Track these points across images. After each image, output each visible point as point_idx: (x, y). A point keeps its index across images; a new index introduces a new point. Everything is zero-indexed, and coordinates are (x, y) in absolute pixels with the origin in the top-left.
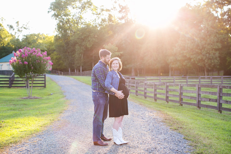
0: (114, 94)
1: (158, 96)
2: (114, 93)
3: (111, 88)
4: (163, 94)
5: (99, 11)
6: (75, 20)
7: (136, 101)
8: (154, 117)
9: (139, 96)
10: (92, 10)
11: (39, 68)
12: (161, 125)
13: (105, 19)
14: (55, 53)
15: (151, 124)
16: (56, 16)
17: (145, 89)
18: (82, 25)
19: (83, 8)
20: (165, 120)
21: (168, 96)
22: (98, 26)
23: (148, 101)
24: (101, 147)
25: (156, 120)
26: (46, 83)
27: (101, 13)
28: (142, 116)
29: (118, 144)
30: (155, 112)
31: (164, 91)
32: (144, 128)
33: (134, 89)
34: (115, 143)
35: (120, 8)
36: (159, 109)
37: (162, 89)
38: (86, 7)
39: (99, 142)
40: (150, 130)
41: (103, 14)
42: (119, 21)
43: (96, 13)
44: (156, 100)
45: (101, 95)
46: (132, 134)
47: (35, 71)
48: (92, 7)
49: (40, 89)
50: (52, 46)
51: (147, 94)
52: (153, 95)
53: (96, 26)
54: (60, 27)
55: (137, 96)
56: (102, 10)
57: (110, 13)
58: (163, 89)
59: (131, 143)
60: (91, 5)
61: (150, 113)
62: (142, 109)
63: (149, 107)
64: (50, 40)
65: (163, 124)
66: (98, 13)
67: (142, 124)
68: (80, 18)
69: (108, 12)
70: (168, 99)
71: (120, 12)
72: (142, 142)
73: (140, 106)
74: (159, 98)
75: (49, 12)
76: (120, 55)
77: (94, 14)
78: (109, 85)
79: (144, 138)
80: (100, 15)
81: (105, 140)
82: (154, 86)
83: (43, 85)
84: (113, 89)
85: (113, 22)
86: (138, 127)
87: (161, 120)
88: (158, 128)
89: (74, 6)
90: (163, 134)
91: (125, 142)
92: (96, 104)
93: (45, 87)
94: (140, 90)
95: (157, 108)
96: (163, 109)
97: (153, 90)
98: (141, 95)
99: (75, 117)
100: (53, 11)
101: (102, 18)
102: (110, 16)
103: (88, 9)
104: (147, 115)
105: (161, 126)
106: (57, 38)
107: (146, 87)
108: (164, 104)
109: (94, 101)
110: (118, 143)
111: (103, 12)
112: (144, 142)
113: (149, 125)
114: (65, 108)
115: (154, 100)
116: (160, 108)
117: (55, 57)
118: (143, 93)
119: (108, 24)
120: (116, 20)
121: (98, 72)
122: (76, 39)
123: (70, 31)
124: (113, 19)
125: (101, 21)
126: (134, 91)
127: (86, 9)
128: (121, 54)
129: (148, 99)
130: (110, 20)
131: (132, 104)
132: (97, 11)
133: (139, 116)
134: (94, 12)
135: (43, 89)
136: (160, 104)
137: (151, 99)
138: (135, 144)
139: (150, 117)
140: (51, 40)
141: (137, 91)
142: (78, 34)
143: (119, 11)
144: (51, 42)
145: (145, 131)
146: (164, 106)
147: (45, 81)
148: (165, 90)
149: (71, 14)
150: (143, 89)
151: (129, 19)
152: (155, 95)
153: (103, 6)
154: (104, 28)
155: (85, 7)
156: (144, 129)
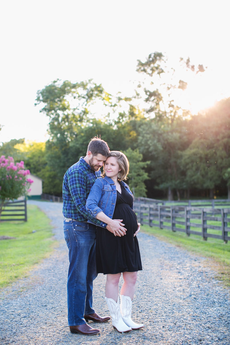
0: (105, 227)
1: (209, 231)
2: (104, 223)
3: (97, 212)
4: (219, 228)
5: (114, 101)
6: (77, 116)
7: (171, 241)
8: (200, 269)
9: (178, 233)
10: (104, 99)
11: (10, 188)
12: (214, 285)
13: (124, 112)
14: (48, 167)
15: (194, 284)
16: (48, 110)
17: (188, 220)
18: (88, 123)
19: (90, 96)
20: (220, 275)
21: (226, 230)
22: (113, 124)
23: (192, 240)
24: (84, 337)
25: (204, 274)
26: (29, 214)
27: (117, 104)
28: (178, 267)
29: (120, 331)
30: (203, 260)
31: (219, 223)
32: (179, 291)
33: (169, 221)
34: (115, 328)
35: (147, 94)
36: (210, 254)
37: (216, 219)
38: (94, 95)
39: (80, 327)
40: (191, 296)
41: (121, 105)
42: (146, 116)
43: (110, 105)
44: (205, 238)
45: (82, 229)
46: (155, 307)
47: (4, 192)
48: (103, 95)
49: (18, 224)
50: (43, 156)
51: (191, 229)
52: (200, 230)
53: (111, 125)
54: (54, 128)
55: (175, 233)
56: (120, 99)
57: (131, 103)
58: (218, 219)
59: (149, 327)
60: (101, 92)
61: (193, 262)
62: (179, 255)
63: (193, 251)
64: (39, 148)
65: (218, 283)
66: (113, 104)
67: (176, 284)
68: (85, 113)
69: (128, 102)
70: (226, 236)
71: (147, 100)
72: (172, 325)
73: (178, 249)
74: (211, 236)
75: (36, 104)
76: (146, 167)
77: (106, 105)
78: (93, 206)
79: (177, 314)
80: (116, 107)
81: (97, 320)
82: (202, 216)
83: (23, 217)
84: (102, 216)
85: (136, 117)
86: (169, 291)
87: (213, 276)
88: (207, 292)
89: (75, 95)
90: (216, 304)
91: (137, 326)
92: (71, 247)
93: (25, 220)
94: (179, 223)
95: (207, 253)
96: (219, 253)
97: (200, 221)
98: (180, 230)
99: (56, 271)
100: (42, 103)
101: (120, 112)
102: (132, 108)
103: (98, 98)
104: (188, 265)
105: (214, 288)
106: (49, 145)
107: (188, 217)
108: (220, 245)
109: (68, 240)
110: (122, 327)
111: (121, 101)
112: (178, 324)
113: (190, 284)
114: (47, 255)
115: (202, 238)
116: (212, 252)
117: (47, 174)
118: (184, 227)
119: (129, 121)
120: (142, 114)
121: (73, 181)
122: (78, 146)
123: (71, 134)
124: (136, 112)
125: (118, 116)
126: (170, 224)
127: (93, 98)
128: (147, 165)
129: (192, 237)
130: (132, 114)
131: (163, 246)
132: (110, 101)
133: (172, 269)
134: (107, 103)
135: (22, 224)
136: (213, 246)
137: (198, 236)
138: (158, 329)
139: (194, 270)
140: (42, 148)
141: (173, 225)
142: (82, 137)
143: (145, 100)
144: (41, 151)
145: (181, 298)
146: (220, 249)
147: (25, 210)
148: (220, 221)
149: (71, 107)
150: (184, 220)
151: (161, 111)
152: (205, 230)
153: (120, 93)
154: (124, 127)
155: (92, 95)
156: (179, 294)
